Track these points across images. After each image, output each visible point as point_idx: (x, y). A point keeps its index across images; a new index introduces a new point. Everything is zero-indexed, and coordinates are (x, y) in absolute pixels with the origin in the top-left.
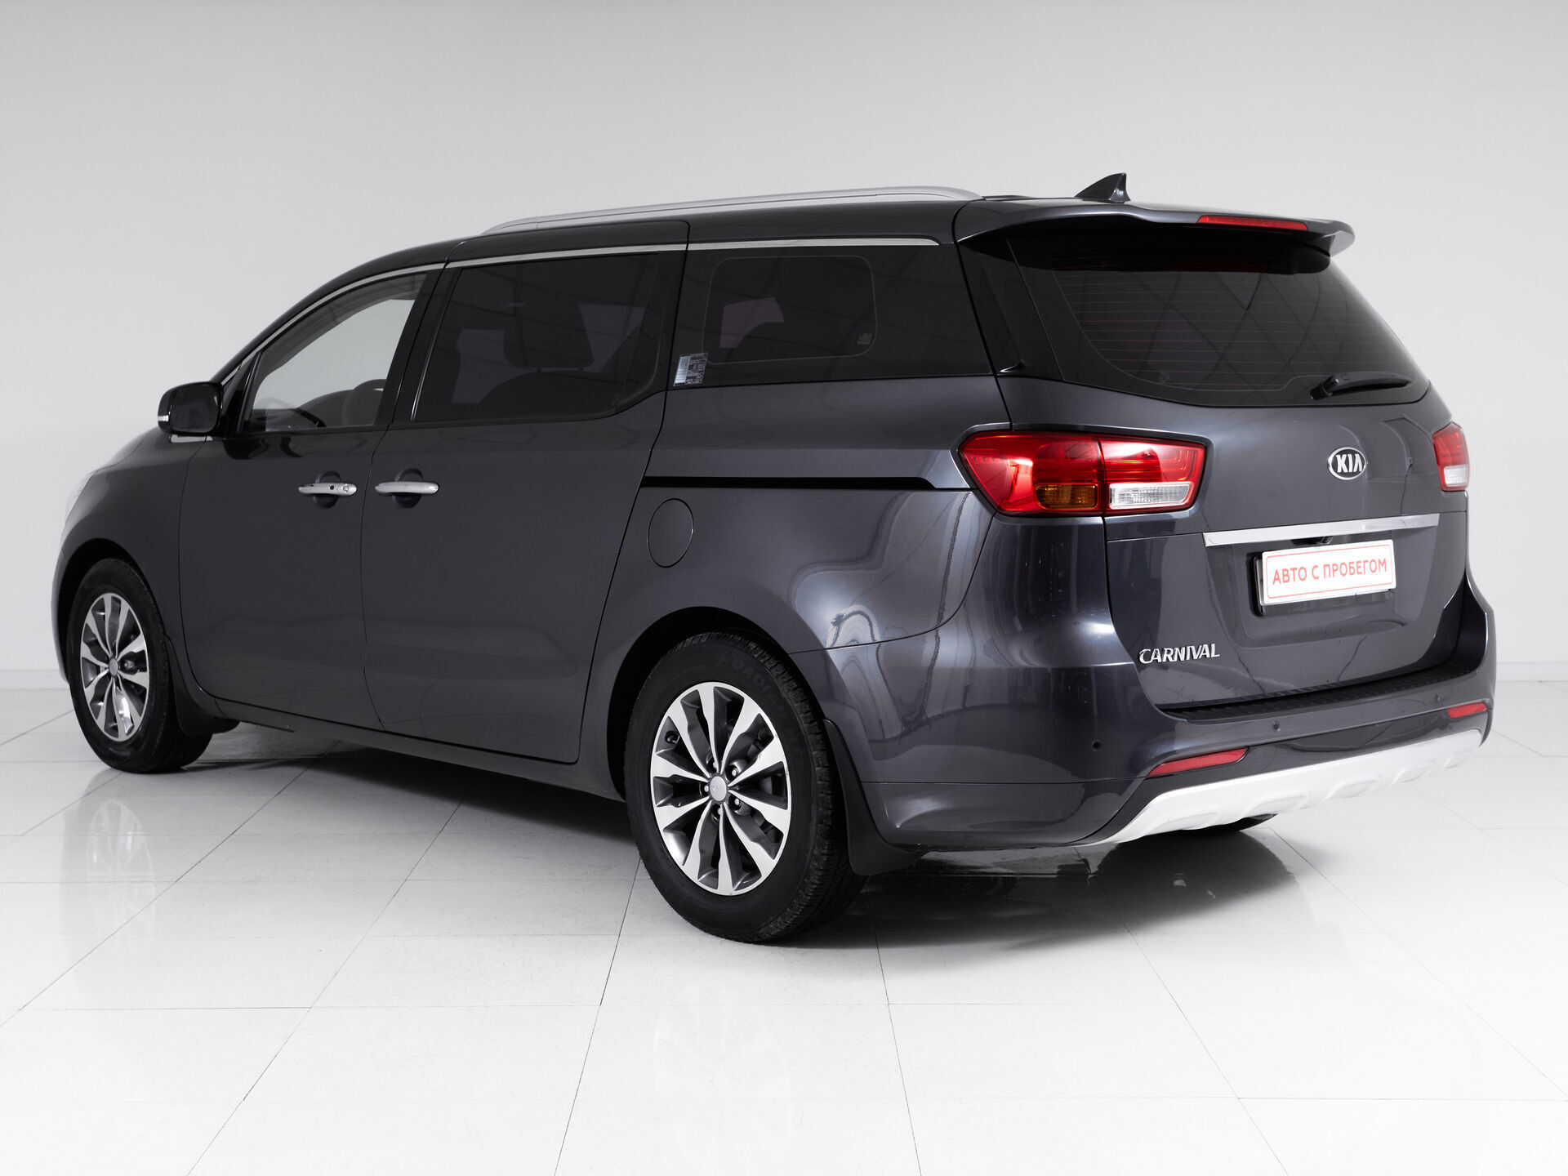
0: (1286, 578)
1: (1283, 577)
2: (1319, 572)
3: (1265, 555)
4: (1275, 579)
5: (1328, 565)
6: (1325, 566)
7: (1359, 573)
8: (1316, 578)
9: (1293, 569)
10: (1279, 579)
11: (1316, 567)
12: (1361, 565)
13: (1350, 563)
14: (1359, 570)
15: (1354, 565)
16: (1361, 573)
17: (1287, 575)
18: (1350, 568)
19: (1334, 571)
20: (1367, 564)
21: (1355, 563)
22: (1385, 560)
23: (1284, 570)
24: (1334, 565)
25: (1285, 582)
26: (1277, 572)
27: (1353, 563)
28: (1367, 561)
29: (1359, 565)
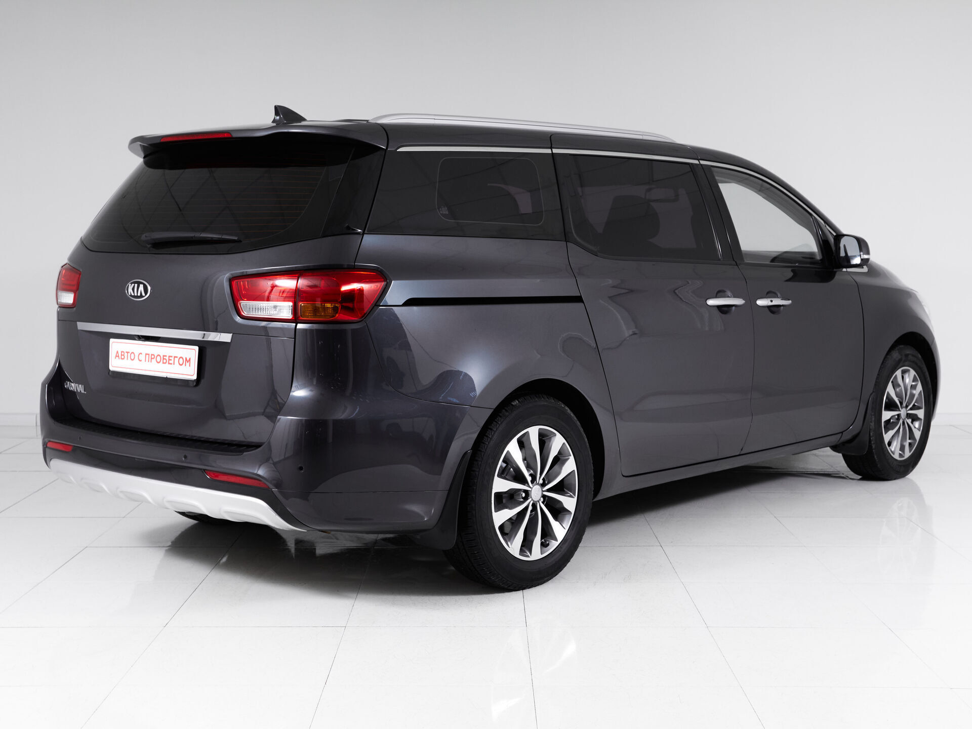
0: (123, 357)
1: (121, 355)
2: (142, 357)
3: (112, 340)
4: (116, 356)
5: (149, 355)
6: (146, 354)
7: (169, 363)
8: (140, 361)
9: (128, 353)
10: (118, 356)
11: (141, 353)
12: (172, 359)
13: (164, 356)
14: (170, 362)
15: (167, 358)
16: (171, 364)
17: (124, 355)
18: (163, 359)
19: (151, 358)
20: (177, 360)
21: (168, 357)
22: (190, 359)
23: (122, 352)
24: (152, 355)
25: (121, 359)
26: (117, 352)
27: (166, 356)
28: (177, 357)
29: (170, 358)
